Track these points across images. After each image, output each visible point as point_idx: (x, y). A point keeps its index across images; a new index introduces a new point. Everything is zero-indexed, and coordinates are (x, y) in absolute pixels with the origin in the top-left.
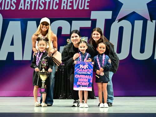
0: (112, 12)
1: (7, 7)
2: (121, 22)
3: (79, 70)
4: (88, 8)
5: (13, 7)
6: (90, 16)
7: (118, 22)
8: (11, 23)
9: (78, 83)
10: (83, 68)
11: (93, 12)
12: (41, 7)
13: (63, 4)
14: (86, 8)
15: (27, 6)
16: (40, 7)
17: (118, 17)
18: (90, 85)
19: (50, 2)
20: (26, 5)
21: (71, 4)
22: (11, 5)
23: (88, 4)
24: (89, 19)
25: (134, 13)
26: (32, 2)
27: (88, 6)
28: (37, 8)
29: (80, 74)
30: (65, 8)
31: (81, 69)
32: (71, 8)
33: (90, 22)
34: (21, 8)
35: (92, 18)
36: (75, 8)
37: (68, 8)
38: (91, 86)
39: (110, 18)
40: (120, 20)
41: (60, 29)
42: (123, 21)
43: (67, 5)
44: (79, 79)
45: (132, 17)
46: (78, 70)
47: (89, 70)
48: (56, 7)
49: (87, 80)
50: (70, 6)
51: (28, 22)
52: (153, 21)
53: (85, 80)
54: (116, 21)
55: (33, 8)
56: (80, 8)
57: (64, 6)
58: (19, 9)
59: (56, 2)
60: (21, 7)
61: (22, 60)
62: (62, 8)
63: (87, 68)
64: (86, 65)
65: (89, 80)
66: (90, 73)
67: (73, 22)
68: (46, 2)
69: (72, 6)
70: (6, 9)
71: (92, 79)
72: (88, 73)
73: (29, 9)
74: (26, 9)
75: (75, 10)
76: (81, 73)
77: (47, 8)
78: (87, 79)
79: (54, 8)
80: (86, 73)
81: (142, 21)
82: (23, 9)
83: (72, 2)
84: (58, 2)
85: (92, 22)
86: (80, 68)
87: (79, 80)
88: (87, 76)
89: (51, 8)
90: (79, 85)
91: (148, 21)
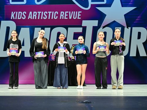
0: (98, 21)
1: (20, 17)
4: (80, 18)
5: (24, 17)
8: (22, 29)
11: (83, 21)
12: (45, 17)
13: (61, 15)
14: (78, 18)
15: (35, 17)
16: (44, 17)
17: (103, 25)
19: (51, 14)
20: (34, 15)
21: (67, 15)
22: (23, 16)
23: (80, 15)
24: (81, 26)
25: (114, 21)
26: (38, 14)
27: (80, 17)
28: (42, 18)
30: (63, 18)
32: (67, 18)
34: (30, 18)
35: (83, 25)
36: (70, 18)
37: (65, 18)
39: (97, 25)
40: (104, 27)
41: (59, 34)
42: (107, 28)
43: (64, 15)
45: (113, 25)
48: (56, 17)
50: (67, 17)
51: (35, 28)
52: (129, 28)
54: (101, 28)
55: (39, 18)
56: (74, 18)
57: (62, 17)
58: (28, 18)
59: (56, 13)
60: (30, 17)
62: (61, 18)
67: (69, 28)
68: (48, 14)
69: (68, 17)
70: (19, 18)
73: (36, 18)
74: (33, 18)
77: (49, 18)
79: (55, 18)
82: (31, 18)
83: (68, 14)
84: (57, 14)
85: (83, 28)
89: (52, 18)
91: (125, 28)
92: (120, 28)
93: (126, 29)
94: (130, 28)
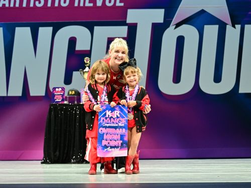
0: (163, 10)
2: (180, 27)
3: (105, 119)
4: (122, 4)
6: (126, 18)
7: (175, 28)
9: (104, 143)
10: (112, 117)
11: (130, 12)
12: (40, 3)
14: (118, 4)
15: (15, 1)
16: (37, 3)
18: (125, 145)
24: (123, 23)
25: (203, 12)
27: (121, 1)
28: (32, 5)
29: (106, 127)
30: (82, 4)
31: (108, 119)
32: (91, 5)
33: (126, 28)
34: (4, 5)
35: (128, 21)
36: (99, 4)
37: (88, 4)
38: (126, 147)
39: (161, 21)
40: (178, 25)
41: (72, 41)
42: (184, 26)
44: (105, 135)
45: (200, 19)
46: (103, 120)
47: (121, 119)
49: (119, 137)
50: (90, 1)
52: (236, 26)
53: (115, 137)
54: (172, 27)
55: (24, 5)
56: (108, 4)
58: (1, 6)
60: (4, 2)
61: (6, 95)
62: (76, 4)
63: (119, 116)
64: (116, 112)
65: (122, 137)
66: (123, 125)
67: (96, 28)
69: (94, 1)
71: (127, 134)
72: (120, 124)
73: (17, 5)
74: (12, 5)
75: (99, 7)
76: (108, 125)
77: (49, 5)
78: (119, 135)
79: (63, 4)
80: (117, 125)
81: (217, 26)
82: (7, 5)
85: (128, 28)
86: (107, 116)
87: (105, 137)
88: (118, 129)
89: (56, 5)
90: (105, 145)
91: (227, 26)
92: (216, 27)
93: (229, 28)
94: (238, 27)
